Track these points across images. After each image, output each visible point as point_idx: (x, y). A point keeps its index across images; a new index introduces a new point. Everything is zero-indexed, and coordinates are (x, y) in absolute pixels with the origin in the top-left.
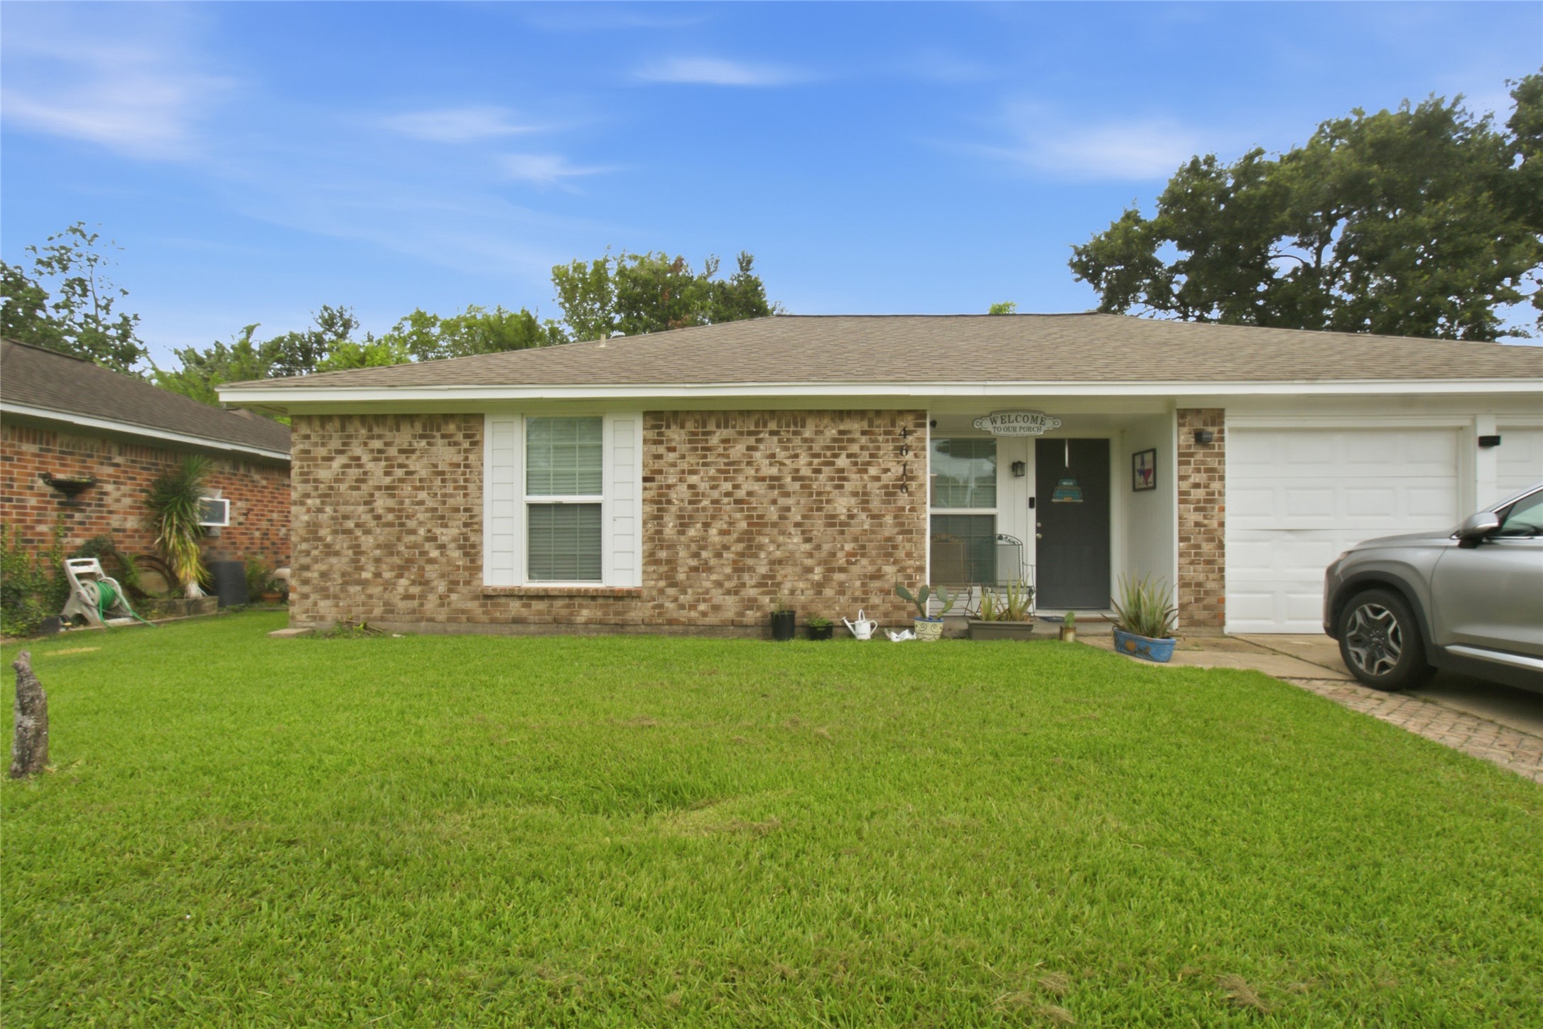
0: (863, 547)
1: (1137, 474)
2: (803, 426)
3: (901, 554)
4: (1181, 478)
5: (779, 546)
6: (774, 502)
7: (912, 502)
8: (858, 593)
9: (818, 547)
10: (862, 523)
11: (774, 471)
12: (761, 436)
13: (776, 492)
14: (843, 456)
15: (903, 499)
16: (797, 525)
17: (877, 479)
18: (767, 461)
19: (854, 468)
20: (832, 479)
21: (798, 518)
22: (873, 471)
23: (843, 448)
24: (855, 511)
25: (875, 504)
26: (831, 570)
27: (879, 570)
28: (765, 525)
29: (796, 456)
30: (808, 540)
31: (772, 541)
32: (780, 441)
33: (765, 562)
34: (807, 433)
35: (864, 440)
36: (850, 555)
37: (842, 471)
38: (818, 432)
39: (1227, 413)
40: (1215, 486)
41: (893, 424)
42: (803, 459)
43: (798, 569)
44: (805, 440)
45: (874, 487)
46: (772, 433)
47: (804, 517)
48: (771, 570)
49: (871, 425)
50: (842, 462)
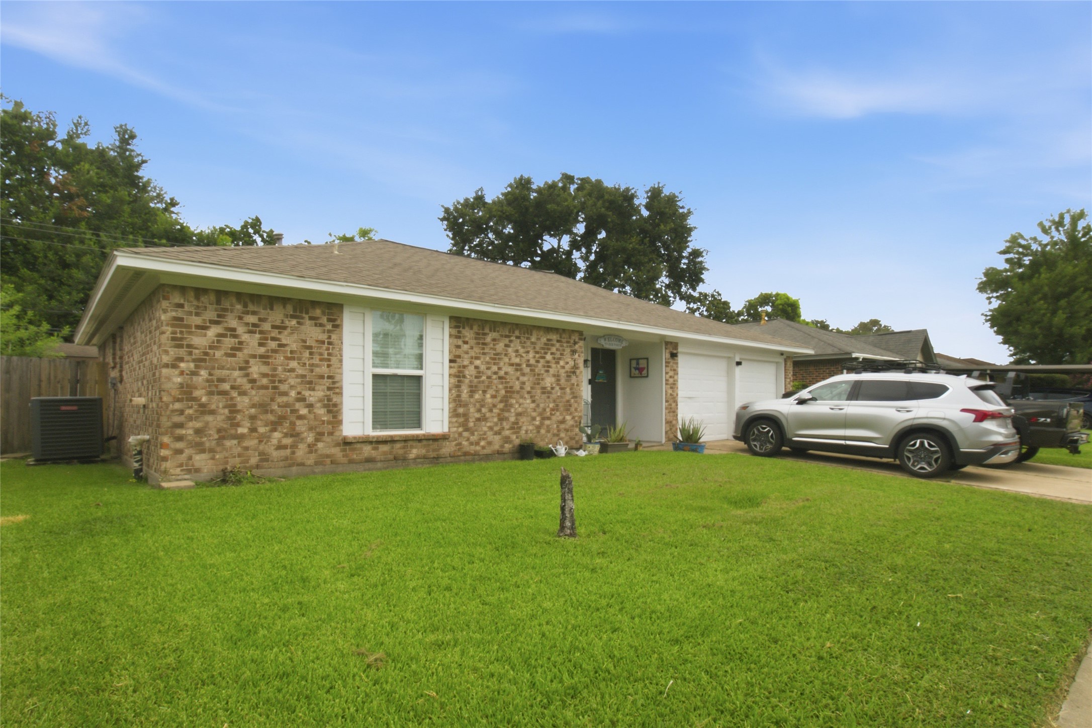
0: (557, 406)
1: (633, 370)
2: (531, 335)
3: (572, 409)
4: (667, 373)
5: (520, 405)
6: (518, 379)
7: (578, 381)
8: (555, 431)
9: (538, 406)
10: (557, 393)
11: (517, 360)
12: (512, 338)
13: (519, 373)
14: (549, 354)
15: (574, 379)
16: (529, 392)
17: (563, 367)
18: (514, 354)
19: (554, 361)
20: (544, 366)
21: (529, 389)
22: (562, 363)
23: (549, 349)
24: (554, 385)
25: (563, 381)
26: (543, 419)
27: (564, 418)
28: (513, 392)
29: (528, 352)
30: (533, 402)
31: (517, 402)
32: (521, 342)
33: (513, 414)
34: (533, 339)
35: (558, 345)
36: (552, 410)
37: (548, 362)
38: (538, 339)
39: (679, 345)
40: (676, 377)
41: (570, 338)
42: (531, 355)
43: (529, 419)
44: (532, 343)
45: (562, 371)
46: (518, 337)
47: (532, 388)
48: (516, 419)
49: (561, 337)
50: (549, 357)
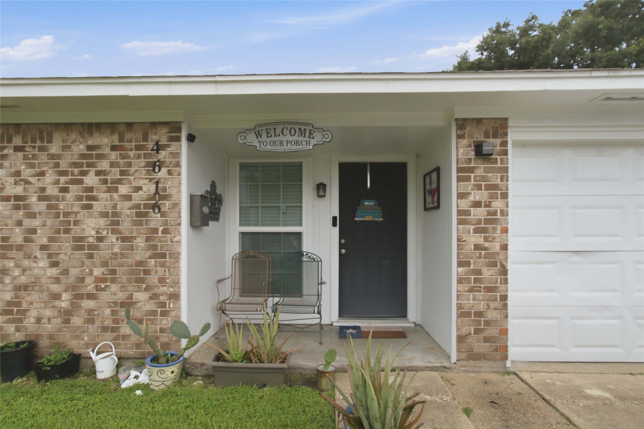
0: (113, 272)
1: (427, 194)
2: (50, 141)
3: (153, 279)
4: (461, 196)
5: (24, 270)
6: (19, 223)
7: (166, 223)
8: (108, 323)
9: (66, 272)
10: (112, 246)
11: (19, 190)
12: (6, 152)
13: (21, 213)
14: (92, 174)
15: (155, 220)
16: (43, 248)
17: (128, 198)
18: (12, 180)
19: (104, 187)
20: (80, 198)
21: (45, 241)
22: (123, 189)
23: (90, 165)
24: (105, 233)
25: (126, 226)
26: (79, 297)
27: (131, 297)
28: (10, 248)
29: (42, 174)
30: (55, 264)
31: (17, 266)
32: (25, 158)
33: (10, 287)
34: (54, 149)
35: (114, 156)
36: (99, 280)
37: (90, 189)
38: (66, 148)
39: (510, 123)
40: (498, 204)
41: (146, 139)
42: (50, 178)
43: (45, 296)
44: (52, 157)
45: (124, 207)
46: (17, 149)
47: (51, 239)
48: (16, 297)
49: (121, 139)
50: (91, 180)
